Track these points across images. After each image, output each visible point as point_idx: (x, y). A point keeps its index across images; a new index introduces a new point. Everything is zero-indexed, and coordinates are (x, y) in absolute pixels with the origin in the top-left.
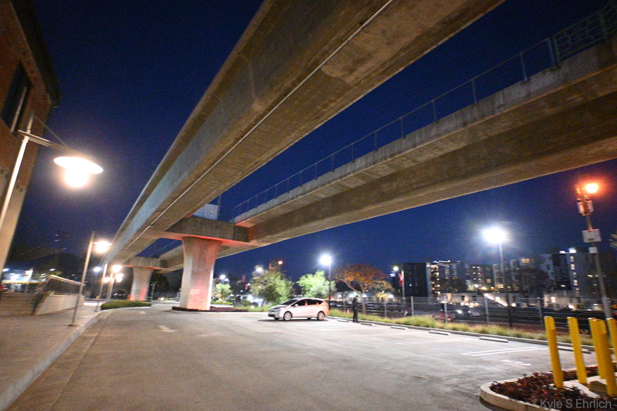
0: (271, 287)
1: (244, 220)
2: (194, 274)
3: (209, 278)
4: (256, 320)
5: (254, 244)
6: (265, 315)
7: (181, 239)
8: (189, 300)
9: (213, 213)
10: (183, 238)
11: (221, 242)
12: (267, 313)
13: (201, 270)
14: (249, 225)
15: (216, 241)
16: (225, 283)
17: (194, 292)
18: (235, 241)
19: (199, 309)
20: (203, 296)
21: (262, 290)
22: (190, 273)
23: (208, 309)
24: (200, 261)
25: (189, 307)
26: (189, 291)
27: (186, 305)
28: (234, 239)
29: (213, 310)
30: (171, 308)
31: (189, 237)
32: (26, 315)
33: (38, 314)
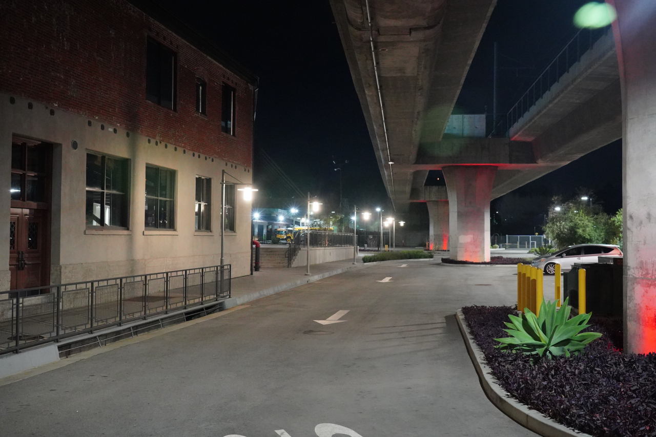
0: (571, 228)
2: (460, 215)
3: (483, 220)
7: (440, 169)
8: (458, 249)
10: (443, 168)
13: (470, 209)
14: (530, 139)
15: (486, 167)
17: (465, 239)
18: (513, 165)
19: (471, 260)
20: (479, 244)
23: (487, 258)
24: (467, 197)
25: (460, 259)
26: (458, 238)
27: (456, 256)
28: (511, 162)
29: (496, 260)
31: (449, 166)
32: (284, 267)
33: (293, 266)
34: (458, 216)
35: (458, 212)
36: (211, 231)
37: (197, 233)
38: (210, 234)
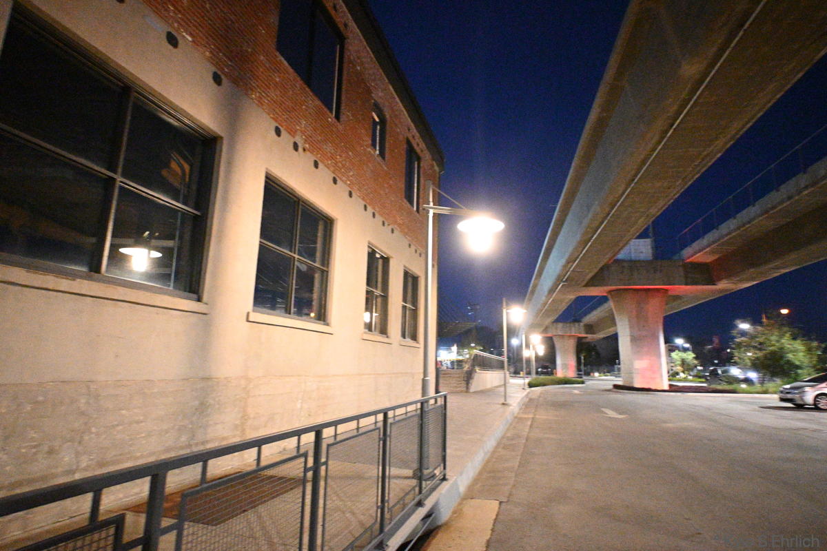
0: (773, 353)
1: (699, 252)
2: (634, 340)
3: (659, 345)
4: (756, 407)
5: (724, 285)
6: (773, 400)
7: (605, 294)
8: (634, 375)
9: (644, 251)
10: (610, 292)
11: (666, 290)
12: (776, 396)
13: (644, 333)
14: (709, 259)
15: (658, 290)
16: (685, 350)
17: (640, 364)
18: (689, 287)
19: (653, 388)
20: (655, 369)
21: (757, 358)
22: (628, 339)
23: (666, 387)
24: (639, 320)
25: (637, 385)
26: (632, 364)
27: (632, 383)
28: (687, 284)
29: (673, 389)
30: (611, 387)
31: (617, 290)
32: (462, 392)
33: (472, 390)
34: (632, 341)
35: (631, 336)
36: (387, 337)
37: (366, 337)
38: (386, 340)
